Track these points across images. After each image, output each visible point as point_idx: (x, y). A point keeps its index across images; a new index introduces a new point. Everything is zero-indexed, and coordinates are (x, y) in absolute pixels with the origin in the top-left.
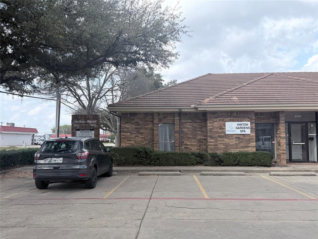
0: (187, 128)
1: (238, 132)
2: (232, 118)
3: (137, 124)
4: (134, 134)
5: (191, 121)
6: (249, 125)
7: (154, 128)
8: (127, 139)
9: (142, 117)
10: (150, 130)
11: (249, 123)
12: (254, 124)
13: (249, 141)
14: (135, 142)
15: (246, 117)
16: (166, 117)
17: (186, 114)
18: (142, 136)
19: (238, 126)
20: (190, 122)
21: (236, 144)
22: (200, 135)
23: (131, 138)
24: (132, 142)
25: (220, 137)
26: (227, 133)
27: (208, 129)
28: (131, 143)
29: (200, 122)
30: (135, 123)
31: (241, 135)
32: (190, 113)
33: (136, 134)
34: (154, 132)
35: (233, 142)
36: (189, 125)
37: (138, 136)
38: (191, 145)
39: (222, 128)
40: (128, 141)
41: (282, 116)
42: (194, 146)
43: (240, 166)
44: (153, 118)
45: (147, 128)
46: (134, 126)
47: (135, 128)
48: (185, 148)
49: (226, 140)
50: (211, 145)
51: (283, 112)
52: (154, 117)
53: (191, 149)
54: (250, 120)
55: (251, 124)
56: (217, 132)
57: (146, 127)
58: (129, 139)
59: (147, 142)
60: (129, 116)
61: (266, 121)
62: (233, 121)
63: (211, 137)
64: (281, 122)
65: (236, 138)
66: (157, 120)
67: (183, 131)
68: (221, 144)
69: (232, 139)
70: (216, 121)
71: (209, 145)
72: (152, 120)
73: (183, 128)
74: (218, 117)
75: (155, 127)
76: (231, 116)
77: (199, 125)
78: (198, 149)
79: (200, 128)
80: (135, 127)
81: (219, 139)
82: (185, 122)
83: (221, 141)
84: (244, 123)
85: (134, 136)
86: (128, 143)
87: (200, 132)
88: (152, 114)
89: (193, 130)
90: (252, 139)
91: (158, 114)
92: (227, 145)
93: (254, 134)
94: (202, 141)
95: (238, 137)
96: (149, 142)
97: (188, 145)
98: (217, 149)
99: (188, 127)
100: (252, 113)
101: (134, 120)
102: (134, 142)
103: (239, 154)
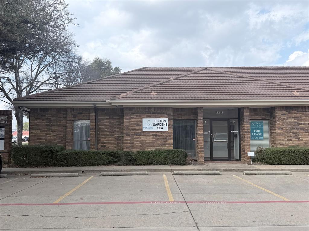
0: (105, 125)
1: (155, 129)
2: (149, 114)
3: (49, 120)
4: (44, 131)
5: (108, 117)
6: (167, 122)
7: (67, 125)
8: (37, 137)
9: (54, 113)
10: (64, 127)
11: (167, 120)
12: (172, 121)
13: (166, 139)
14: (46, 140)
15: (163, 113)
16: (82, 113)
17: (103, 109)
18: (54, 134)
19: (155, 123)
20: (107, 119)
21: (153, 142)
22: (118, 132)
23: (41, 136)
24: (42, 140)
25: (137, 134)
26: (144, 130)
27: (124, 125)
28: (41, 142)
29: (118, 119)
30: (46, 119)
31: (158, 132)
32: (108, 109)
33: (46, 131)
34: (67, 129)
35: (149, 139)
36: (106, 122)
37: (50, 134)
38: (108, 143)
39: (140, 124)
40: (37, 139)
41: (200, 112)
42: (112, 144)
43: (154, 165)
45: (60, 125)
46: (44, 123)
47: (46, 125)
48: (102, 146)
49: (143, 138)
50: (127, 143)
51: (201, 108)
52: (67, 113)
53: (108, 147)
54: (168, 116)
55: (169, 120)
56: (133, 129)
57: (58, 123)
58: (39, 137)
59: (60, 140)
60: (39, 111)
61: (186, 118)
62: (150, 117)
63: (127, 135)
64: (199, 118)
65: (153, 135)
66: (70, 116)
67: (100, 128)
68: (137, 141)
69: (149, 136)
70: (133, 118)
71: (125, 143)
72: (65, 116)
73: (100, 125)
74: (135, 113)
75: (69, 123)
76: (148, 112)
77: (117, 122)
78: (115, 147)
79: (118, 125)
80: (46, 123)
81: (135, 136)
82: (102, 119)
83: (137, 138)
84: (161, 119)
85: (44, 133)
86: (38, 142)
87: (118, 129)
88: (65, 109)
89: (110, 126)
90: (170, 136)
91: (72, 109)
92: (143, 143)
93: (171, 131)
94: (120, 138)
95: (156, 134)
96: (61, 140)
97: (105, 143)
98: (133, 147)
99: (106, 123)
100: (170, 108)
101: (45, 116)
102: (44, 140)
103: (152, 152)
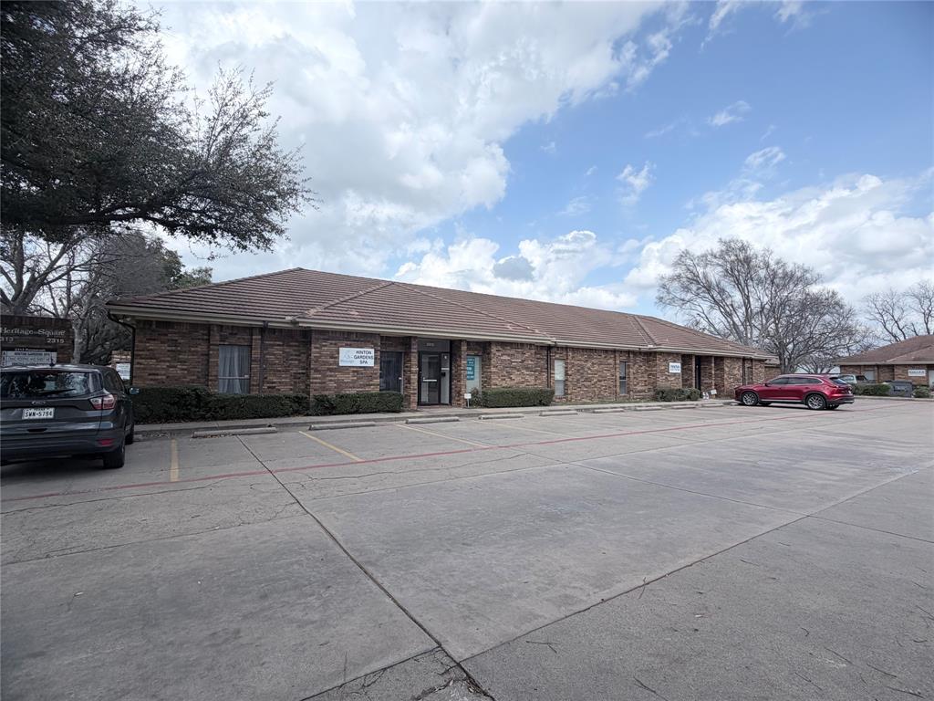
0: (274, 355)
1: (357, 363)
2: (349, 343)
3: (175, 343)
4: (164, 361)
5: (281, 343)
6: (373, 354)
7: (211, 352)
8: (149, 372)
9: (184, 331)
10: (202, 355)
11: (372, 351)
12: (379, 353)
13: (371, 377)
14: (168, 377)
15: (369, 342)
16: (236, 334)
17: (274, 330)
18: (185, 367)
19: (358, 355)
20: (279, 345)
21: (354, 382)
22: (296, 366)
23: (158, 369)
24: (159, 377)
25: (331, 370)
26: (341, 364)
27: (312, 357)
28: (157, 380)
29: (296, 346)
30: (168, 340)
31: (361, 367)
32: (281, 330)
33: (168, 361)
34: (211, 360)
35: (348, 378)
36: (278, 351)
37: (175, 367)
38: (280, 382)
39: (335, 356)
40: (150, 375)
41: (415, 342)
42: (286, 384)
43: (360, 413)
44: (209, 335)
45: (197, 352)
46: (165, 347)
47: (169, 351)
48: (269, 387)
49: (340, 376)
50: (316, 383)
51: (415, 337)
52: (212, 333)
53: (279, 390)
54: (375, 346)
55: (376, 351)
56: (325, 363)
57: (193, 349)
58: (154, 372)
59: (195, 377)
60: (154, 326)
61: (392, 349)
62: (351, 346)
63: (317, 371)
64: (413, 350)
65: (354, 371)
66: (218, 338)
67: (267, 360)
68: (331, 381)
69: (349, 373)
70: (325, 346)
71: (312, 383)
72: (205, 337)
73: (268, 354)
74: (328, 340)
75: (213, 350)
76: (347, 339)
77: (295, 350)
78: (291, 390)
79: (296, 355)
80: (169, 348)
81: (329, 373)
82: (270, 345)
83: (331, 376)
84: (365, 350)
85: (164, 365)
86: (151, 380)
87: (297, 362)
88: (208, 327)
89: (284, 357)
90: (376, 374)
91: (221, 327)
92: (340, 384)
93: (378, 367)
94: (299, 376)
95: (357, 371)
96: (198, 377)
97: (275, 383)
98: (324, 389)
99: (276, 352)
100: (377, 336)
101: (166, 335)
102: (164, 377)
103: (358, 395)
